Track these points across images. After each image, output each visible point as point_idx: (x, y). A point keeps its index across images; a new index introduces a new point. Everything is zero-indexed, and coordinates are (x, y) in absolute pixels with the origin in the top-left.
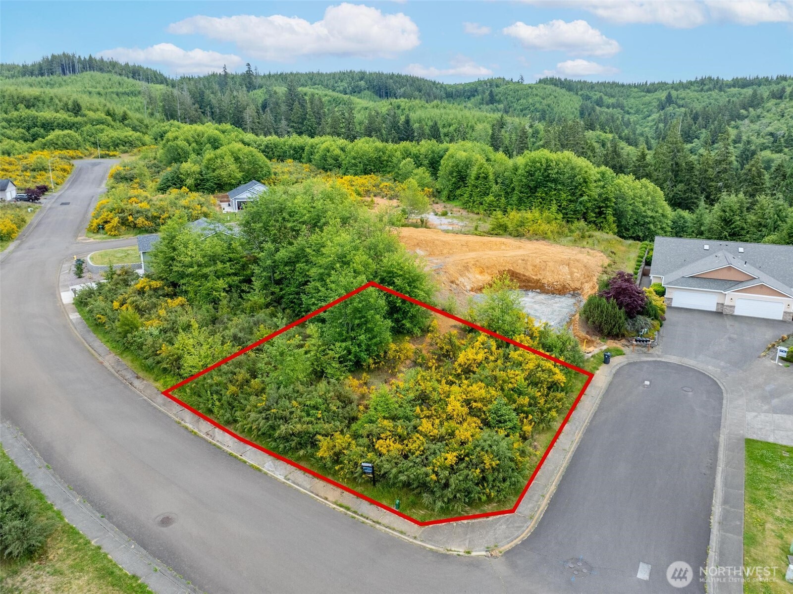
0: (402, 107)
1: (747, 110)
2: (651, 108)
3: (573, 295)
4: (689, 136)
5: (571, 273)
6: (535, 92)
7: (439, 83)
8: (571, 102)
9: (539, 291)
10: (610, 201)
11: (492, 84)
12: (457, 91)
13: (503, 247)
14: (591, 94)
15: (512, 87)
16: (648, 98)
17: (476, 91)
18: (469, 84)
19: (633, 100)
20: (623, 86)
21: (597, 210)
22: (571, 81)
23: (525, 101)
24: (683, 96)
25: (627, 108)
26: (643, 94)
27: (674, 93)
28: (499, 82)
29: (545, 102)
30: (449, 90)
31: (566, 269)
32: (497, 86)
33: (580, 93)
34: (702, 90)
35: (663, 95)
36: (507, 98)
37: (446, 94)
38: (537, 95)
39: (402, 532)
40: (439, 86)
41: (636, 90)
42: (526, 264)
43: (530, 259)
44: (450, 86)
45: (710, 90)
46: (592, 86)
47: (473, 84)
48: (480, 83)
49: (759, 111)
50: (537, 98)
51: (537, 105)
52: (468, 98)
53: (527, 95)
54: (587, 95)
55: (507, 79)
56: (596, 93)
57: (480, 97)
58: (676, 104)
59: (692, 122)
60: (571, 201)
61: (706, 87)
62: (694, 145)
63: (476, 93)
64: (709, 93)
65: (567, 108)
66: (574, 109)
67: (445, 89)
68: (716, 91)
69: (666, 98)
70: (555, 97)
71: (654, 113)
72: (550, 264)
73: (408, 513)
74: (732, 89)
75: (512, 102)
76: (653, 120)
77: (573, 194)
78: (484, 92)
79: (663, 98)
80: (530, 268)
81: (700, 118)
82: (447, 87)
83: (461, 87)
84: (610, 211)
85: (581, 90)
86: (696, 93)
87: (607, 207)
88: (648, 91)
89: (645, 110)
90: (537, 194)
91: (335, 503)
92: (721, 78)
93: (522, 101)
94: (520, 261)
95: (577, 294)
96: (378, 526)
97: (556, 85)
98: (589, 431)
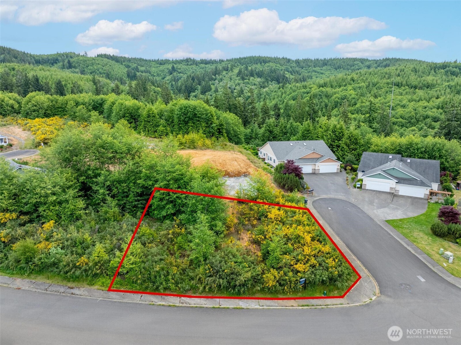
0: (16, 69)
1: (215, 76)
2: (165, 73)
3: (245, 176)
4: (192, 89)
5: (239, 165)
6: (97, 62)
7: (28, 53)
8: (120, 69)
9: (227, 176)
10: (224, 126)
11: (68, 55)
12: (42, 59)
13: (197, 155)
14: (130, 64)
15: (81, 58)
16: (162, 67)
17: (57, 60)
18: (51, 55)
19: (154, 69)
20: (146, 60)
21: (218, 131)
22: (116, 57)
23: (92, 68)
24: (179, 67)
25: (152, 73)
26: (158, 65)
27: (175, 66)
28: (72, 55)
29: (104, 68)
30: (37, 58)
31: (236, 163)
32: (71, 57)
33: (123, 64)
34: (188, 65)
35: (170, 67)
36: (79, 65)
37: (35, 61)
38: (99, 64)
39: (341, 304)
40: (28, 55)
41: (154, 63)
42: (215, 163)
43: (216, 160)
44: (37, 56)
45: (191, 65)
46: (129, 60)
47: (54, 55)
48: (59, 55)
49: (221, 76)
50: (99, 66)
51: (100, 70)
52: (52, 64)
53: (93, 64)
54: (128, 65)
55: (76, 53)
56: (133, 64)
57: (61, 63)
58: (177, 71)
59: (192, 81)
60: (206, 127)
61: (189, 63)
62: (196, 93)
63: (57, 61)
64: (191, 66)
65: (119, 73)
66: (123, 73)
67: (34, 57)
68: (195, 65)
69: (172, 68)
70: (110, 66)
71: (167, 76)
72: (227, 161)
73: (331, 295)
74: (202, 65)
75: (84, 68)
76: (168, 80)
77: (207, 123)
78: (63, 61)
79: (170, 68)
80: (219, 165)
81: (196, 79)
82: (35, 56)
83: (46, 57)
84: (224, 131)
85: (124, 62)
86: (185, 66)
87: (222, 129)
88: (161, 64)
89: (162, 74)
90: (189, 124)
91: (299, 306)
92: (195, 59)
93: (90, 67)
94: (212, 162)
95: (246, 175)
96: (329, 307)
97: (108, 58)
98: (338, 235)
